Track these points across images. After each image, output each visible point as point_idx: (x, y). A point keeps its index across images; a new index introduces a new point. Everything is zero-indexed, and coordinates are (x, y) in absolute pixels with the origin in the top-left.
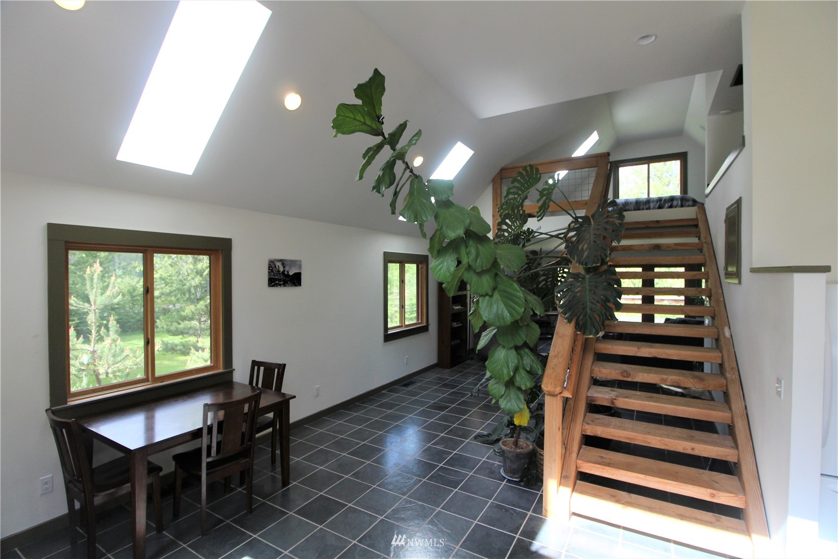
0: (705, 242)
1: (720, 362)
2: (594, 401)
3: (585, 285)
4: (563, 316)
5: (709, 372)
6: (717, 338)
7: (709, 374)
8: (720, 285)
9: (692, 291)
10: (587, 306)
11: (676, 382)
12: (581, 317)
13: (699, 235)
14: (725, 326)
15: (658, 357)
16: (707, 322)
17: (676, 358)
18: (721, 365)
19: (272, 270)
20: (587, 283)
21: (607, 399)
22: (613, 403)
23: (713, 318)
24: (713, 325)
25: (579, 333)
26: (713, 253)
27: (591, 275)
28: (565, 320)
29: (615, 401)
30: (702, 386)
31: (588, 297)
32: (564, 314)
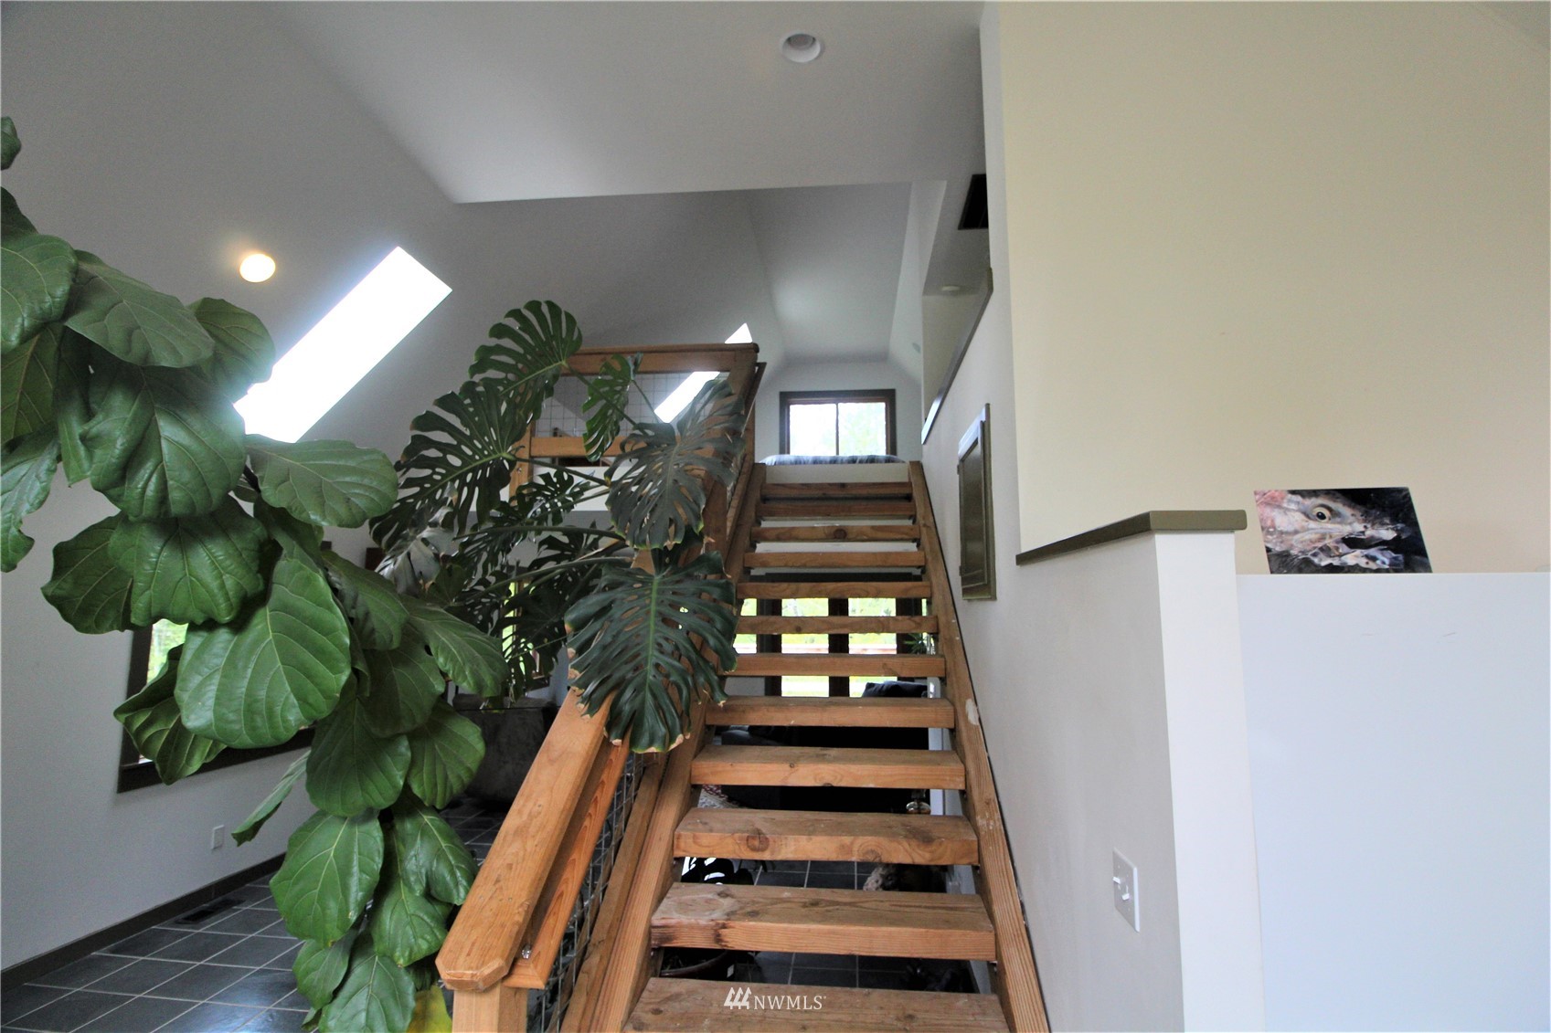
0: (925, 525)
1: (962, 787)
2: (669, 939)
3: (647, 602)
4: (579, 691)
5: (941, 813)
6: (952, 726)
7: (940, 816)
8: (952, 608)
9: (907, 624)
10: (646, 659)
11: (872, 851)
12: (628, 694)
13: (913, 513)
14: (968, 697)
15: (835, 784)
16: (932, 688)
17: (872, 785)
18: (964, 794)
20: (654, 595)
21: (704, 928)
22: (718, 938)
23: (943, 680)
24: (944, 694)
25: (617, 742)
26: (937, 547)
27: (665, 573)
28: (582, 706)
29: (723, 931)
30: (928, 856)
31: (651, 633)
32: (580, 688)
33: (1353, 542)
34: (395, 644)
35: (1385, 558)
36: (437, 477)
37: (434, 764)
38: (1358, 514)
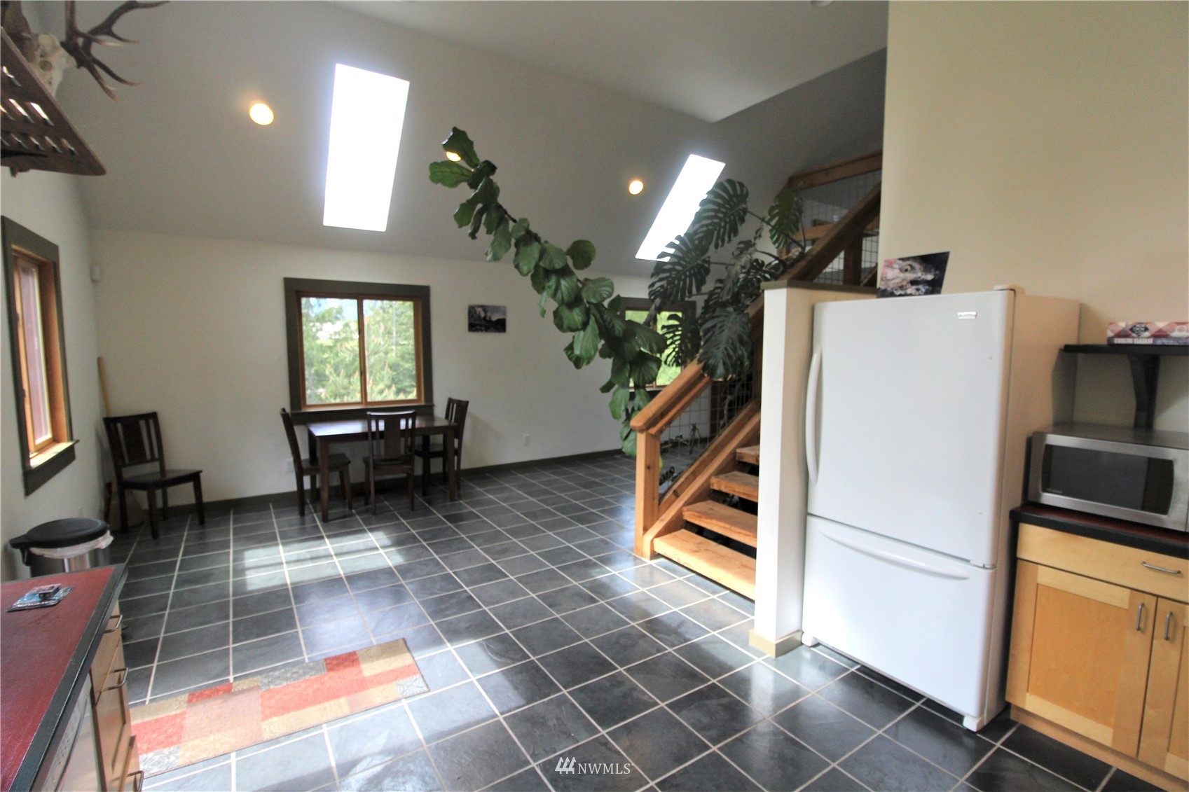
10: (721, 346)
12: (713, 358)
19: (472, 316)
31: (726, 335)
33: (914, 282)
34: (621, 335)
35: (923, 288)
36: (673, 276)
37: (639, 374)
38: (922, 268)
